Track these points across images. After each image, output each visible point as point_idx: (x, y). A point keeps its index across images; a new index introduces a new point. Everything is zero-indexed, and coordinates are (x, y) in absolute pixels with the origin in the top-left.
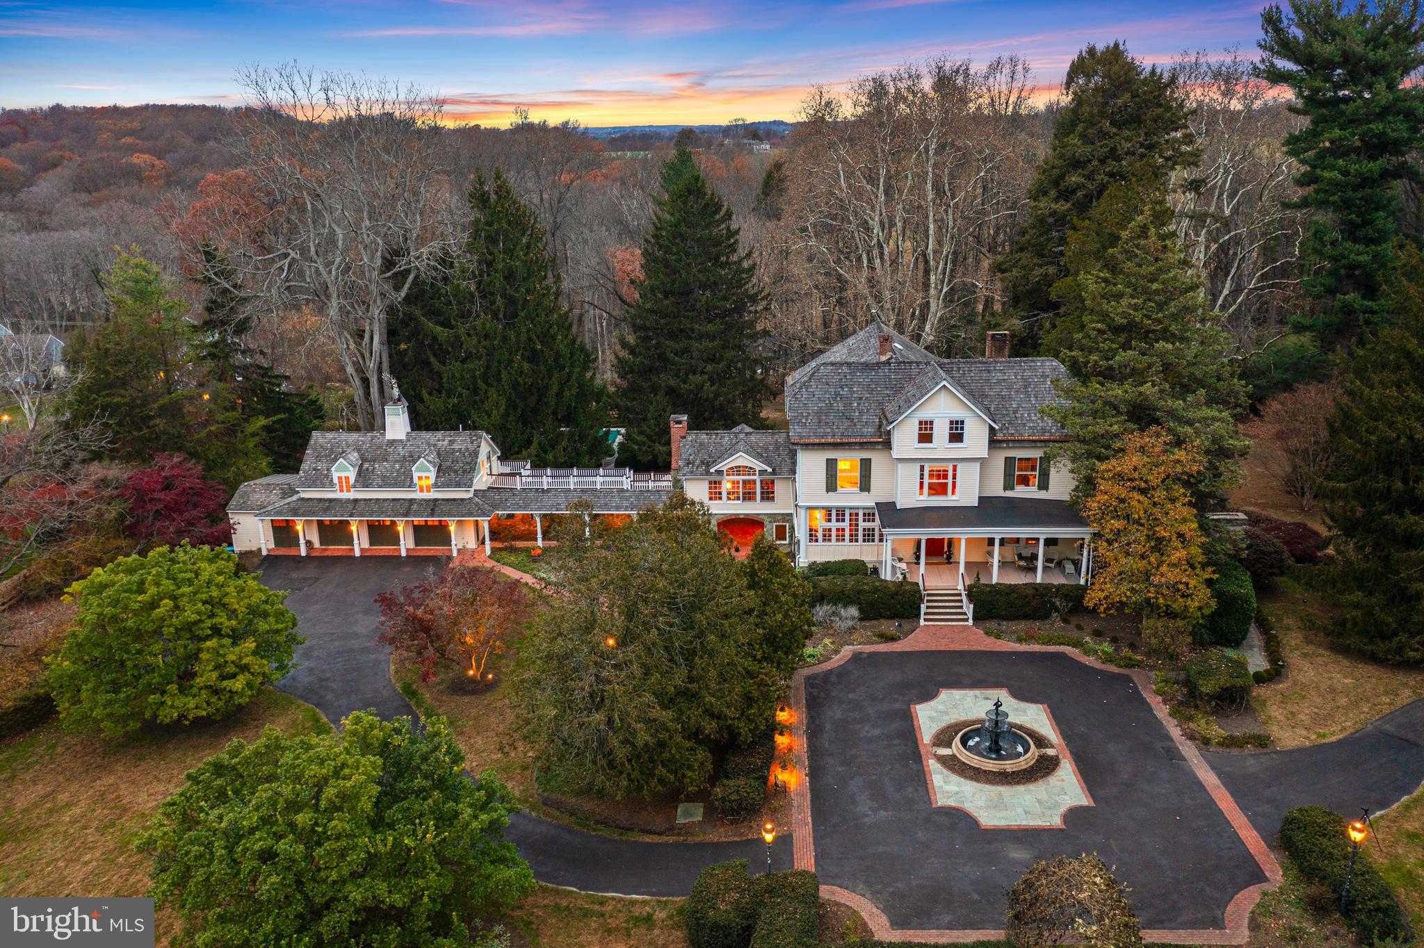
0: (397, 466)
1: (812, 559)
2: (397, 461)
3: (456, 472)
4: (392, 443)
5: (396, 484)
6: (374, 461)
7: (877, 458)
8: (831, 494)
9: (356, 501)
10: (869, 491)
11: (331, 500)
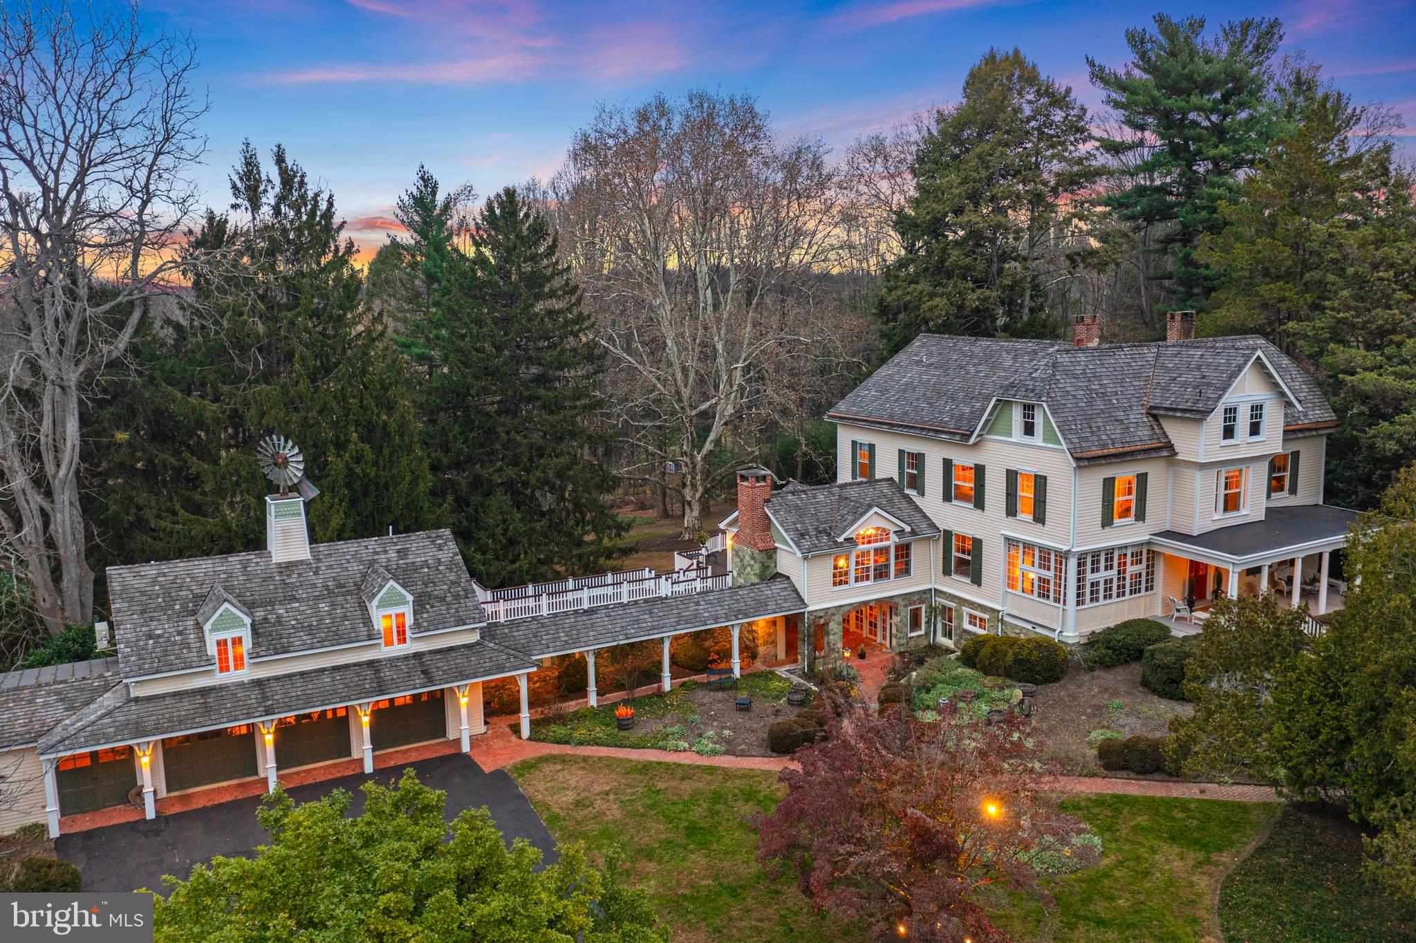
0: (324, 606)
1: (1087, 630)
2: (317, 599)
3: (443, 599)
4: (289, 566)
5: (338, 637)
6: (272, 603)
7: (1155, 471)
8: (1107, 529)
9: (259, 683)
10: (1144, 520)
11: (204, 692)
